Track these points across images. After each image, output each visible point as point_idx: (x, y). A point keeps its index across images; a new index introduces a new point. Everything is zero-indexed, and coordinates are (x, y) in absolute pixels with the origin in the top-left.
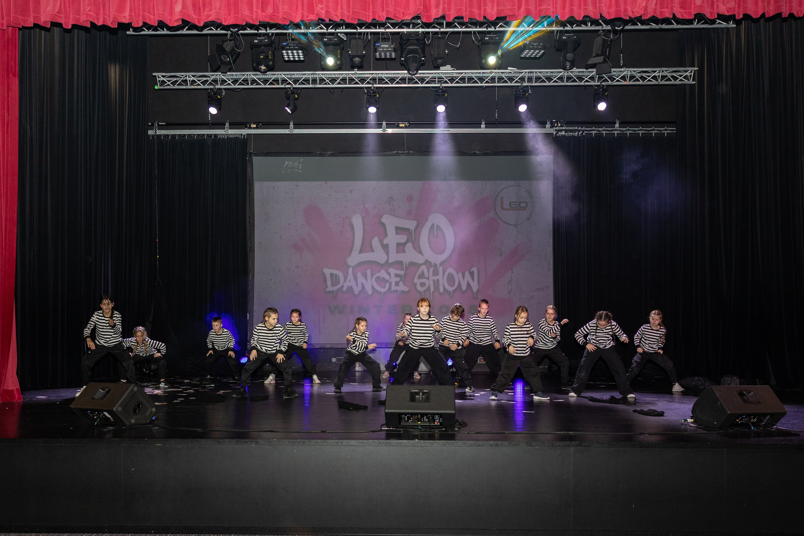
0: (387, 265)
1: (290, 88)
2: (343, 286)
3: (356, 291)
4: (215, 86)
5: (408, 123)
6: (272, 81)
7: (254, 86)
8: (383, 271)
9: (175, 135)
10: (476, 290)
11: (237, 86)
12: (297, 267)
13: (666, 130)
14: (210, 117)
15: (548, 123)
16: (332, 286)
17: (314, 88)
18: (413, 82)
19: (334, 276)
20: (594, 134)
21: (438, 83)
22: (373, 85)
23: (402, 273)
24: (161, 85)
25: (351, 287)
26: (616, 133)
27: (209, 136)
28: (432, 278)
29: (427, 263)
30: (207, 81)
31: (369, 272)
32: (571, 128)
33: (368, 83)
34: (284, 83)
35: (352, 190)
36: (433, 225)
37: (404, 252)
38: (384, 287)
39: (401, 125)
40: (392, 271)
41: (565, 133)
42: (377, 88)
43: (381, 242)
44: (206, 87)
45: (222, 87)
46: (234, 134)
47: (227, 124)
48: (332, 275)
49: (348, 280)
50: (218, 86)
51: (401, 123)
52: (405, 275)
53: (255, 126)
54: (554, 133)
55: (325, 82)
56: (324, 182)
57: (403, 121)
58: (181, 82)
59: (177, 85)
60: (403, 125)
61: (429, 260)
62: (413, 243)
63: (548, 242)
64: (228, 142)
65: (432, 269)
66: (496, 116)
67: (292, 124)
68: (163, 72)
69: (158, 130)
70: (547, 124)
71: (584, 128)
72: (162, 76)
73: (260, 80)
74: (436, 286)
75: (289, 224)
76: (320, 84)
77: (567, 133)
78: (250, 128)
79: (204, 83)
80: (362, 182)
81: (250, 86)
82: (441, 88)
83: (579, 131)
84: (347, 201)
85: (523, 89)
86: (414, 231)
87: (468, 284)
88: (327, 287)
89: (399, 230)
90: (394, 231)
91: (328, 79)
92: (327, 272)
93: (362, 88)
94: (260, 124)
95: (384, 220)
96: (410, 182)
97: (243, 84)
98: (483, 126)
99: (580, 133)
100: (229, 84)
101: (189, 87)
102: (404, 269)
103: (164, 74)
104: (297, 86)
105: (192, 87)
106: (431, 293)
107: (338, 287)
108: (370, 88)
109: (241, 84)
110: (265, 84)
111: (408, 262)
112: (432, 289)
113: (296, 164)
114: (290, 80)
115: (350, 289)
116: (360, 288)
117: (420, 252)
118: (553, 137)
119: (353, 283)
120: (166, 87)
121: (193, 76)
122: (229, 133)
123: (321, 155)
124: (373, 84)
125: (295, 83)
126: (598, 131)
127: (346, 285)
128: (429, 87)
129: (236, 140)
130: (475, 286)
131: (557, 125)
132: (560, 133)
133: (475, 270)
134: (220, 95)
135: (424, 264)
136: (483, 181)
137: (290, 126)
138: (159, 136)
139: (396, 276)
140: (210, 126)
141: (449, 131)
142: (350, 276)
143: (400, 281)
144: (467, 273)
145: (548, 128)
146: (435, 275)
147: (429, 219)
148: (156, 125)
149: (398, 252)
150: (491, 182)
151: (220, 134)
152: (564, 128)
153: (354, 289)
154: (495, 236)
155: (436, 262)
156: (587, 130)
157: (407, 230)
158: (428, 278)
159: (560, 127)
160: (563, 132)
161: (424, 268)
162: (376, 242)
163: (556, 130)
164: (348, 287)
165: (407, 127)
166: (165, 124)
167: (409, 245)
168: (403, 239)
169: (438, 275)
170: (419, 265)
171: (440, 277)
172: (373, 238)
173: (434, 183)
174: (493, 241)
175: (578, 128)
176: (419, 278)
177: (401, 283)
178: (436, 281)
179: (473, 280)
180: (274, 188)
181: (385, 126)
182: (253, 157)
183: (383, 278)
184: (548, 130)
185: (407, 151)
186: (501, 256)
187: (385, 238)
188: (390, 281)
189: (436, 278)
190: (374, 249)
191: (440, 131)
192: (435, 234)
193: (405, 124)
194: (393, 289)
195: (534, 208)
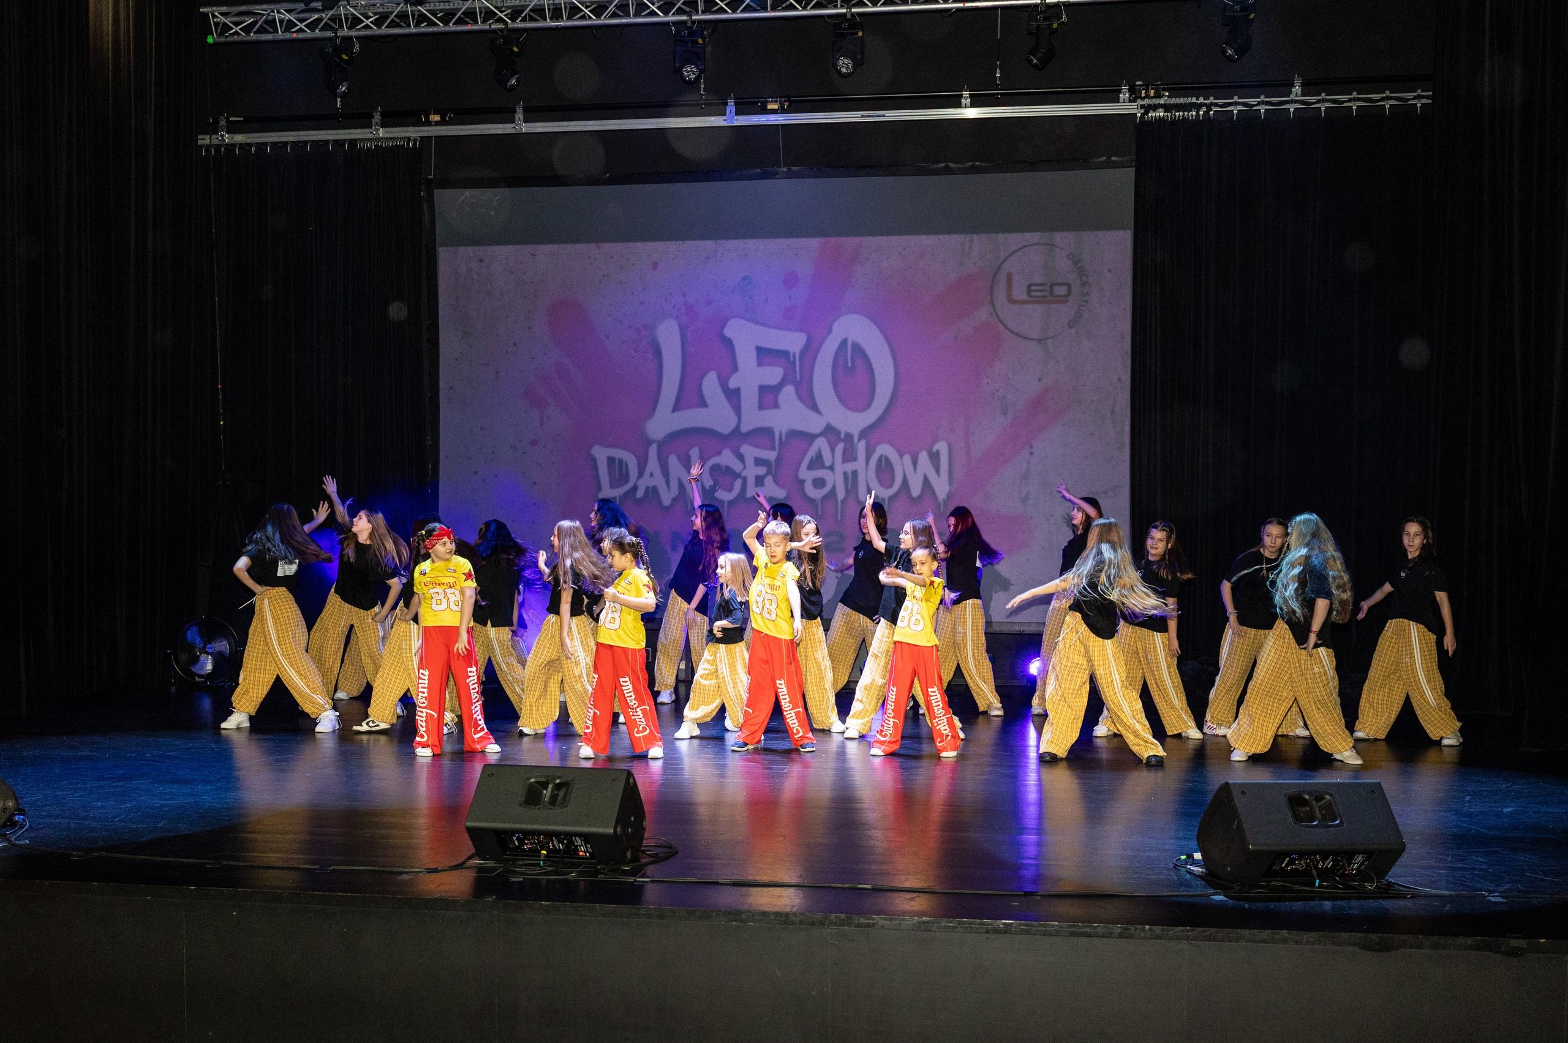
0: (736, 438)
1: (501, 30)
2: (635, 488)
3: (666, 499)
4: (336, 33)
5: (785, 101)
6: (463, 13)
7: (423, 28)
8: (727, 452)
9: (265, 144)
10: (945, 497)
11: (384, 30)
12: (533, 443)
13: (1419, 97)
15: (1125, 88)
16: (612, 486)
17: (557, 28)
18: (784, 5)
19: (617, 464)
20: (1235, 112)
21: (842, 7)
22: (691, 16)
23: (772, 455)
24: (219, 35)
25: (655, 489)
26: (1292, 110)
27: (338, 143)
29: (830, 432)
30: (320, 20)
31: (694, 453)
32: (1182, 100)
33: (680, 11)
34: (489, 20)
35: (657, 262)
36: (844, 342)
37: (776, 406)
38: (730, 490)
39: (770, 107)
40: (748, 450)
41: (1166, 111)
42: (700, 22)
43: (723, 383)
44: (317, 33)
45: (353, 33)
46: (392, 139)
47: (377, 117)
48: (611, 460)
49: (646, 471)
50: (345, 32)
51: (771, 102)
52: (778, 459)
53: (437, 118)
54: (1139, 115)
55: (583, 13)
56: (592, 245)
57: (774, 97)
58: (264, 25)
59: (255, 33)
60: (775, 107)
61: (835, 424)
62: (797, 385)
63: (1119, 380)
64: (379, 157)
65: (840, 447)
66: (998, 75)
67: (520, 110)
68: (223, 5)
69: (228, 133)
70: (1121, 93)
71: (1211, 99)
72: (222, 14)
73: (435, 15)
74: (849, 486)
75: (515, 344)
76: (569, 18)
77: (1169, 114)
78: (428, 123)
79: (312, 26)
80: (681, 242)
81: (413, 30)
82: (849, 17)
83: (1199, 107)
84: (645, 288)
85: (1045, 12)
86: (800, 359)
87: (926, 482)
88: (599, 489)
89: (765, 355)
90: (753, 355)
91: (587, 7)
92: (601, 454)
93: (667, 24)
94: (451, 114)
95: (728, 332)
96: (791, 240)
97: (398, 26)
98: (966, 102)
99: (1201, 113)
100: (367, 26)
101: (280, 35)
102: (777, 447)
103: (224, 9)
104: (519, 24)
105: (288, 36)
106: (839, 502)
107: (626, 488)
108: (684, 22)
109: (394, 24)
110: (446, 23)
111: (785, 430)
112: (841, 494)
114: (502, 12)
115: (652, 493)
116: (675, 491)
117: (815, 408)
118: (1135, 123)
119: (658, 481)
120: (230, 39)
121: (288, 11)
122: (380, 136)
124: (689, 14)
125: (513, 19)
126: (1245, 104)
127: (643, 484)
128: (822, 16)
129: (396, 151)
130: (942, 488)
131: (1147, 93)
132: (1153, 114)
133: (941, 447)
134: (349, 52)
135: (822, 434)
136: (962, 236)
137: (517, 117)
138: (230, 147)
139: (758, 462)
140: (339, 121)
141: (884, 116)
142: (653, 464)
143: (767, 474)
144: (923, 456)
145: (1124, 102)
146: (849, 461)
147: (836, 328)
148: (223, 123)
149: (761, 407)
150: (983, 236)
151: (362, 140)
152: (1162, 101)
153: (661, 492)
154: (991, 366)
155: (850, 430)
156: (1216, 105)
157: (784, 354)
158: (831, 468)
159: (1152, 98)
160: (1161, 110)
161: (821, 444)
162: (711, 384)
163: (1142, 106)
164: (647, 488)
165: (784, 109)
166: (242, 119)
167: (789, 390)
168: (773, 374)
169: (855, 459)
170: (811, 438)
171: (859, 465)
172: (704, 376)
173: (849, 243)
174: (987, 378)
175: (1198, 99)
176: (811, 467)
177: (769, 480)
178: (850, 475)
179: (938, 470)
180: (481, 261)
181: (734, 110)
182: (435, 191)
183: (727, 468)
184: (1124, 106)
185: (785, 169)
186: (1005, 413)
187: (732, 374)
188: (743, 474)
189: (850, 467)
190: (708, 401)
191: (862, 116)
192: (850, 364)
193: (781, 103)
194: (749, 494)
195: (1086, 298)
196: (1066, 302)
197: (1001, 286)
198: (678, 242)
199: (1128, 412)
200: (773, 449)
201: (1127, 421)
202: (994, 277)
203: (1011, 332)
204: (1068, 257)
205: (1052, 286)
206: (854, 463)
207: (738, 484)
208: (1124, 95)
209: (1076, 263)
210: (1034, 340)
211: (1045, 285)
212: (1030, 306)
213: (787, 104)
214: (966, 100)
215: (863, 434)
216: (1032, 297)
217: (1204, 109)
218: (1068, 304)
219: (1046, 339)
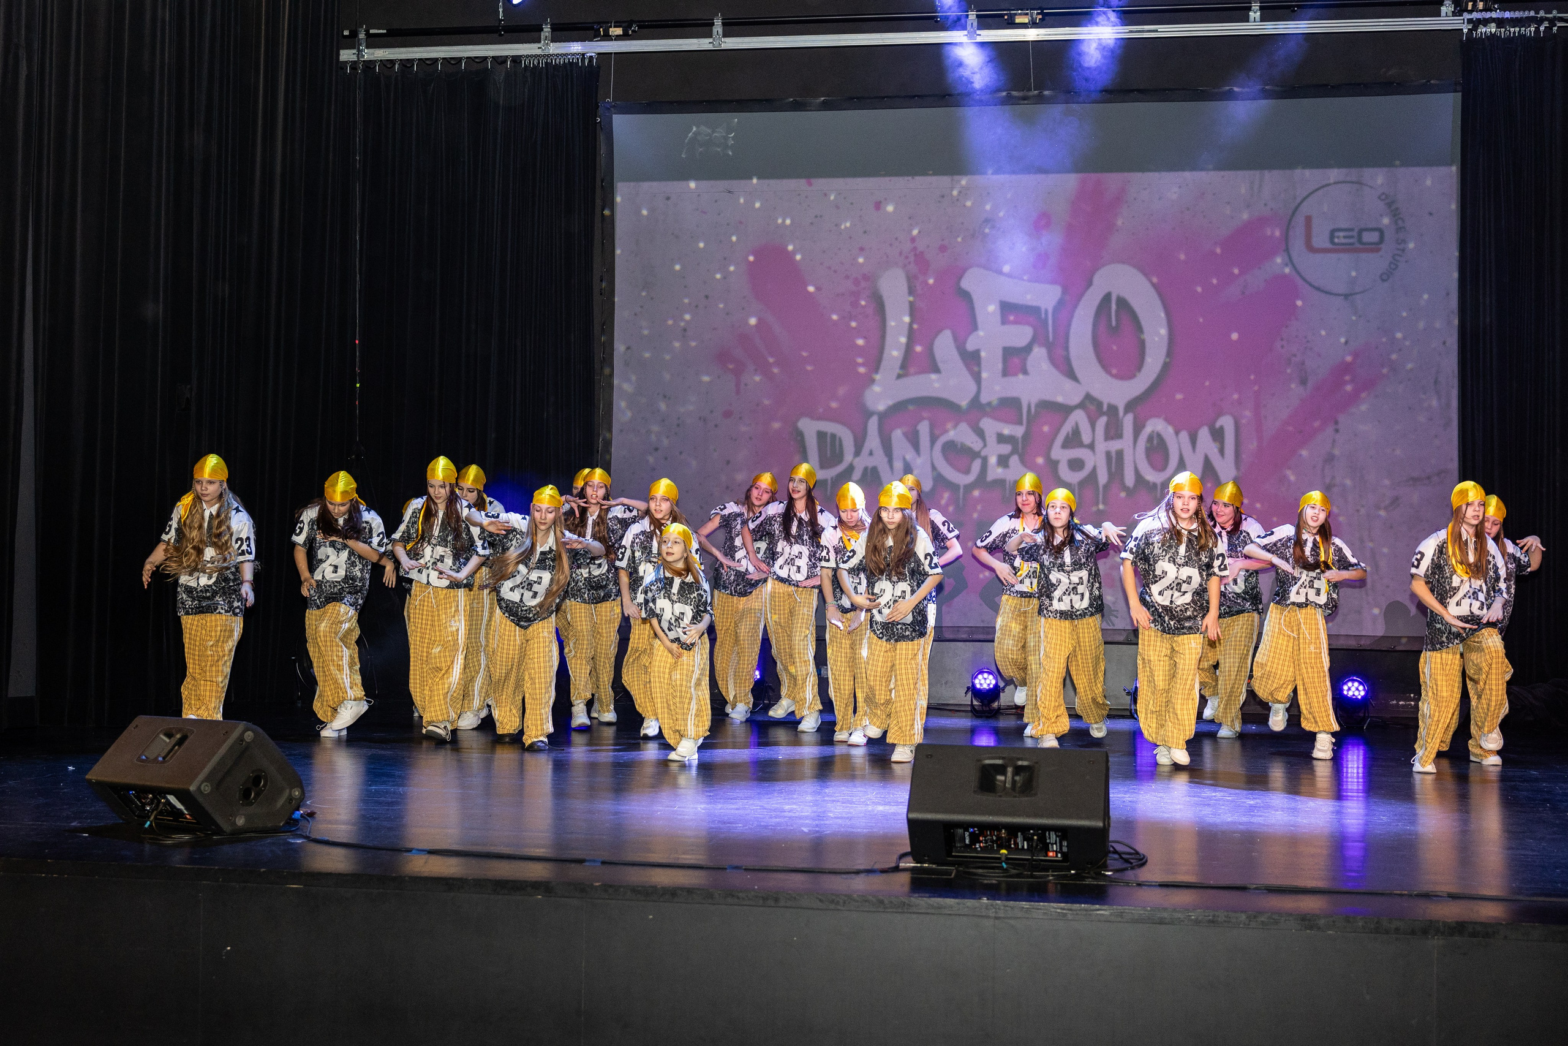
0: (975, 411)
2: (852, 469)
5: (1038, 14)
8: (964, 427)
9: (411, 61)
12: (727, 414)
14: (501, 10)
15: (1448, 1)
19: (829, 440)
23: (1017, 430)
25: (875, 470)
27: (500, 59)
28: (1102, 446)
29: (1091, 405)
31: (924, 428)
32: (1517, 14)
35: (880, 202)
36: (1107, 297)
37: (1023, 371)
38: (967, 471)
39: (1018, 20)
40: (989, 425)
41: (1498, 27)
43: (960, 344)
46: (565, 55)
47: (547, 30)
48: (821, 435)
49: (865, 451)
51: (1020, 14)
52: (1026, 436)
53: (619, 31)
54: (1465, 31)
56: (803, 181)
57: (1024, 6)
60: (1025, 20)
61: (1096, 394)
62: (1050, 347)
63: (1445, 343)
64: (547, 78)
65: (1102, 421)
67: (718, 22)
69: (367, 47)
70: (1442, 5)
71: (1555, 12)
74: (1113, 469)
75: (707, 297)
77: (1503, 30)
78: (607, 37)
80: (910, 178)
83: (1540, 21)
84: (865, 232)
86: (1053, 315)
87: (1207, 464)
89: (1010, 312)
90: (996, 312)
92: (809, 428)
94: (635, 27)
95: (966, 284)
96: (1041, 176)
98: (1255, 15)
99: (1542, 28)
102: (1025, 422)
106: (1101, 489)
107: (840, 468)
111: (1034, 401)
112: (1103, 478)
113: (719, 134)
115: (873, 475)
117: (1071, 375)
118: (1461, 40)
119: (880, 461)
122: (551, 52)
123: (798, 106)
127: (860, 465)
129: (569, 69)
130: (1224, 471)
131: (1474, 6)
132: (1482, 30)
133: (1225, 423)
135: (1081, 406)
136: (1252, 172)
137: (715, 30)
138: (369, 65)
139: (1001, 439)
140: (501, 35)
141: (1156, 31)
142: (873, 441)
143: (1012, 453)
144: (1204, 434)
145: (1447, 16)
146: (1112, 439)
147: (1097, 279)
148: (362, 36)
149: (1005, 373)
150: (1276, 173)
151: (527, 56)
152: (1494, 15)
153: (882, 474)
154: (1287, 327)
155: (1114, 402)
156: (1561, 19)
157: (1034, 311)
158: (1091, 447)
159: (1481, 11)
160: (1493, 25)
161: (1079, 417)
162: (944, 345)
163: (1470, 21)
164: (866, 469)
165: (1036, 23)
166: (385, 31)
167: (1039, 353)
168: (1021, 335)
169: (1119, 436)
170: (1065, 410)
171: (1124, 443)
172: (936, 335)
173: (1113, 180)
174: (1282, 340)
175: (1537, 12)
176: (1067, 444)
177: (1014, 460)
178: (1114, 455)
179: (1222, 451)
180: (668, 198)
181: (975, 24)
182: (614, 116)
183: (963, 445)
184: (1446, 19)
185: (1036, 92)
186: (1303, 382)
187: (970, 333)
188: (983, 454)
189: (1115, 446)
190: (941, 365)
191: (1131, 32)
192: (1114, 323)
193: (1032, 17)
194: (990, 477)
195: (1401, 246)
196: (1378, 250)
197: (1298, 231)
198: (906, 178)
199: (1455, 382)
200: (1020, 423)
201: (1455, 393)
202: (1290, 220)
203: (1310, 285)
204: (1379, 198)
205: (1361, 231)
206: (1120, 441)
207: (976, 465)
208: (1447, 8)
209: (1389, 205)
210: (1339, 295)
211: (1351, 230)
212: (1334, 256)
213: (1040, 17)
214: (1255, 12)
215: (1130, 406)
216: (1338, 244)
217: (1546, 24)
218: (1381, 253)
219: (1351, 295)
